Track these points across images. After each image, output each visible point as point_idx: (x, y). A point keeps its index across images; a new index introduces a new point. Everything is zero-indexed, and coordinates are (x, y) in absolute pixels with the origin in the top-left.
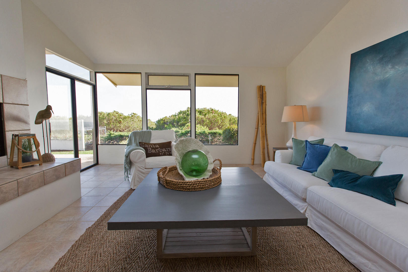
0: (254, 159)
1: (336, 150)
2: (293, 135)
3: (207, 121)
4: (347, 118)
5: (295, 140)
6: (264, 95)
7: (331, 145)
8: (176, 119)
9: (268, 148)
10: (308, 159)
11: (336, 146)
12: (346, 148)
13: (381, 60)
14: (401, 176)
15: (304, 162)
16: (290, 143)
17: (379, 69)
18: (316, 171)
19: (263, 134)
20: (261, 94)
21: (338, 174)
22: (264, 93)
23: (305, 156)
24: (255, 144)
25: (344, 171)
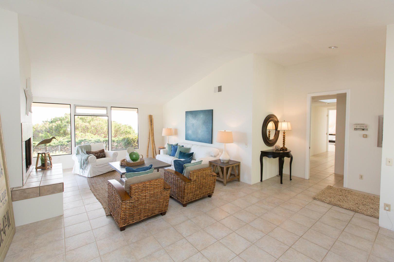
0: (148, 156)
1: (179, 148)
2: (167, 142)
3: (93, 129)
4: (185, 135)
5: (168, 144)
6: (152, 120)
8: (53, 127)
9: (155, 149)
11: (179, 146)
12: (183, 146)
13: (192, 116)
14: (193, 153)
15: (171, 153)
16: (166, 146)
17: (192, 119)
18: (175, 155)
19: (153, 141)
20: (151, 119)
22: (152, 119)
23: (172, 151)
24: (148, 147)
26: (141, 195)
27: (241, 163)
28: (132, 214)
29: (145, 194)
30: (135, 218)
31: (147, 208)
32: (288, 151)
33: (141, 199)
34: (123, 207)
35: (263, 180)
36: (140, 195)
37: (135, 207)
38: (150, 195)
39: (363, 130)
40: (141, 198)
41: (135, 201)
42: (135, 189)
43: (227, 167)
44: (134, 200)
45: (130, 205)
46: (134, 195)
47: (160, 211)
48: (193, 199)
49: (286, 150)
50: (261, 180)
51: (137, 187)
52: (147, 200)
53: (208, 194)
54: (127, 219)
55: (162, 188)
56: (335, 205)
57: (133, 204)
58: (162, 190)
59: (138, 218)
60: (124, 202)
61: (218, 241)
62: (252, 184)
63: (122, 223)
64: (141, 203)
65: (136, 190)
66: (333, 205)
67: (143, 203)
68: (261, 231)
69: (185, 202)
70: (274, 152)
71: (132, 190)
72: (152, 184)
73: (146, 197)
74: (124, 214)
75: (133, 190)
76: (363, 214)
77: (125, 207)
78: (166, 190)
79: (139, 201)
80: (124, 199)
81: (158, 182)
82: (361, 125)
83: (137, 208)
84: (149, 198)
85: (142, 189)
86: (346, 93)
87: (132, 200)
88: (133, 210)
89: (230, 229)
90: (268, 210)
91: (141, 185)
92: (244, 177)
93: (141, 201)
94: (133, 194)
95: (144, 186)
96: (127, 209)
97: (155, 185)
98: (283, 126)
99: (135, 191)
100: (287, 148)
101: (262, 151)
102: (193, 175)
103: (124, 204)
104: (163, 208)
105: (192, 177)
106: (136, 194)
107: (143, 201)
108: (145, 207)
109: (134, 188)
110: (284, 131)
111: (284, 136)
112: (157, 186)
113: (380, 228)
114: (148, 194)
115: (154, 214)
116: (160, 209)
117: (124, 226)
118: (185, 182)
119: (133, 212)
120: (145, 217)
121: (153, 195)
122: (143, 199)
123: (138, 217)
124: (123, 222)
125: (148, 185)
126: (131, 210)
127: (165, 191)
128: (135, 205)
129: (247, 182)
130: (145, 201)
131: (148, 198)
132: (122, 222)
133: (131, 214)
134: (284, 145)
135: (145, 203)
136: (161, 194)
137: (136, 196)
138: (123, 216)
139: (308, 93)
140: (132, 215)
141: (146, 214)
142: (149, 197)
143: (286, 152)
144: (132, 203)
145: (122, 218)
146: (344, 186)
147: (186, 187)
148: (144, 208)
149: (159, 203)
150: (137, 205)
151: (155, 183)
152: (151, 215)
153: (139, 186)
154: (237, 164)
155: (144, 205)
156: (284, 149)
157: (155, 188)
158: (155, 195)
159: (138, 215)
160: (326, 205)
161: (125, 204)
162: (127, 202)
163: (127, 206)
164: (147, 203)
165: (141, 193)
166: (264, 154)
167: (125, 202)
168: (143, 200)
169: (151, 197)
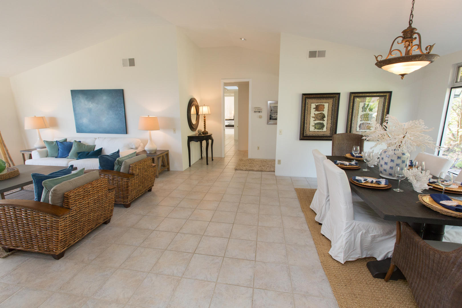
1: (76, 143)
2: (38, 139)
4: (76, 125)
5: (46, 142)
7: (72, 141)
10: (61, 151)
11: (76, 141)
12: (80, 142)
13: (87, 98)
14: (102, 148)
15: (59, 153)
17: (86, 103)
18: (68, 156)
21: (80, 154)
23: (59, 150)
25: (82, 152)
26: (83, 202)
27: (170, 152)
28: (74, 231)
29: (88, 201)
30: (77, 235)
31: (91, 219)
32: (208, 134)
33: (83, 209)
34: (61, 225)
35: (191, 165)
36: (81, 204)
37: (77, 220)
38: (93, 201)
39: (259, 112)
40: (84, 206)
41: (76, 213)
42: (74, 197)
43: (158, 157)
44: (75, 211)
45: (70, 220)
46: (74, 205)
47: (105, 219)
48: (136, 197)
49: (207, 133)
50: (190, 166)
51: (76, 194)
52: (91, 208)
53: (149, 188)
54: (67, 240)
55: (107, 189)
56: (250, 170)
57: (74, 217)
58: (106, 192)
59: (80, 235)
60: (62, 218)
61: (188, 219)
62: (183, 170)
63: (61, 248)
64: (84, 213)
65: (76, 198)
66: (248, 171)
67: (86, 213)
68: (215, 201)
69: (129, 202)
70: (197, 135)
71: (71, 198)
72: (94, 186)
73: (89, 204)
74: (63, 234)
75: (73, 199)
76: (265, 171)
77: (64, 224)
78: (111, 191)
79: (82, 212)
80: (62, 214)
81: (101, 182)
82: (258, 108)
83: (79, 221)
84: (94, 205)
85: (83, 195)
86: (249, 82)
87: (72, 212)
88: (75, 225)
89: (190, 208)
90: (210, 186)
91: (81, 190)
92: (174, 165)
93: (83, 211)
94: (73, 203)
95: (85, 191)
96: (67, 226)
97: (98, 186)
98: (204, 110)
99: (74, 199)
100: (208, 131)
101: (189, 136)
102: (135, 168)
103: (62, 221)
104: (108, 214)
105: (135, 170)
106: (76, 204)
107: (86, 211)
108: (88, 218)
109: (72, 196)
110: (205, 115)
111: (204, 120)
112: (100, 188)
113: (276, 177)
114: (91, 200)
115: (99, 225)
116: (105, 217)
117: (63, 250)
118: (129, 178)
119: (74, 229)
120: (88, 231)
121: (97, 200)
122: (86, 207)
123: (81, 233)
124: (62, 246)
125: (89, 189)
126: (72, 227)
127: (110, 193)
128: (77, 218)
129: (179, 169)
130: (89, 210)
131: (91, 206)
132: (60, 246)
133: (72, 231)
134: (205, 129)
135: (89, 212)
136: (106, 197)
137: (77, 206)
138: (61, 237)
139: (222, 79)
140: (73, 233)
141: (91, 227)
142: (93, 203)
143: (207, 135)
144: (72, 216)
145: (61, 240)
146: (249, 158)
147: (130, 183)
148: (88, 220)
149: (104, 208)
150: (80, 217)
151: (97, 184)
152: (95, 226)
153: (78, 192)
154: (166, 153)
155: (88, 215)
156: (205, 133)
157: (98, 190)
158: (99, 199)
159: (80, 231)
160: (244, 172)
161: (64, 220)
162: (66, 216)
163: (67, 222)
164: (91, 212)
165: (83, 200)
166: (191, 139)
167: (64, 218)
168: (86, 209)
169: (95, 203)
